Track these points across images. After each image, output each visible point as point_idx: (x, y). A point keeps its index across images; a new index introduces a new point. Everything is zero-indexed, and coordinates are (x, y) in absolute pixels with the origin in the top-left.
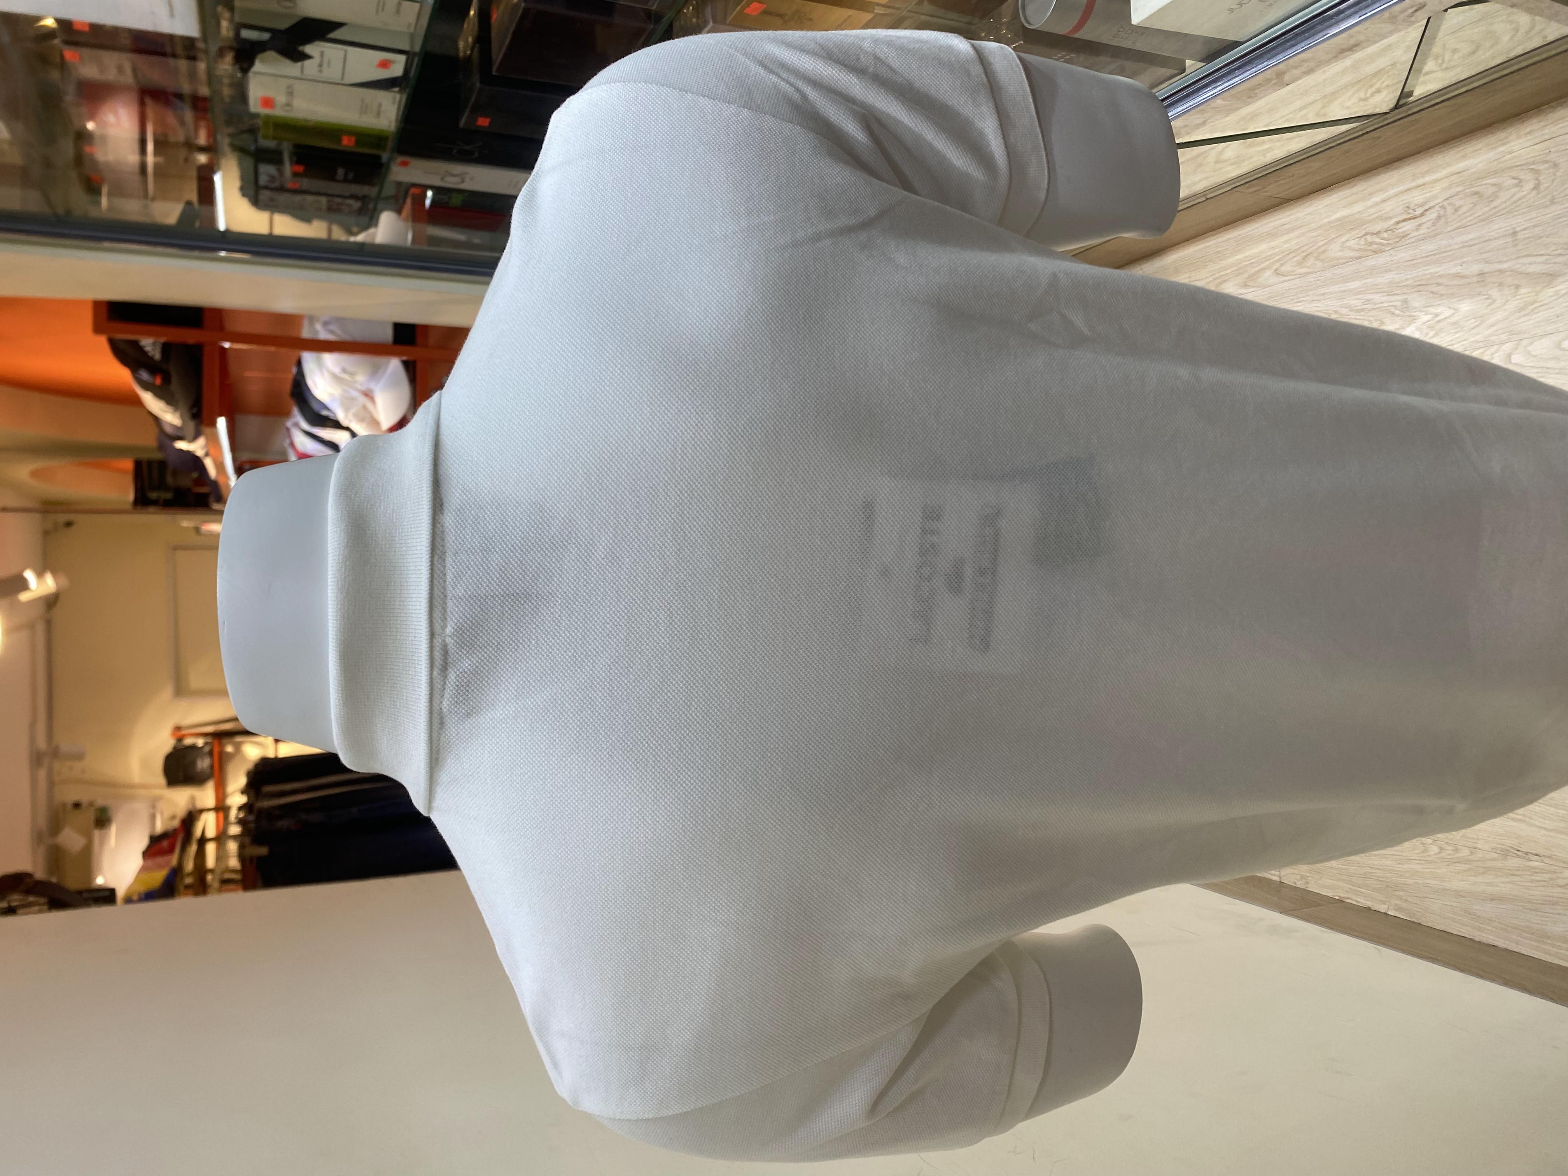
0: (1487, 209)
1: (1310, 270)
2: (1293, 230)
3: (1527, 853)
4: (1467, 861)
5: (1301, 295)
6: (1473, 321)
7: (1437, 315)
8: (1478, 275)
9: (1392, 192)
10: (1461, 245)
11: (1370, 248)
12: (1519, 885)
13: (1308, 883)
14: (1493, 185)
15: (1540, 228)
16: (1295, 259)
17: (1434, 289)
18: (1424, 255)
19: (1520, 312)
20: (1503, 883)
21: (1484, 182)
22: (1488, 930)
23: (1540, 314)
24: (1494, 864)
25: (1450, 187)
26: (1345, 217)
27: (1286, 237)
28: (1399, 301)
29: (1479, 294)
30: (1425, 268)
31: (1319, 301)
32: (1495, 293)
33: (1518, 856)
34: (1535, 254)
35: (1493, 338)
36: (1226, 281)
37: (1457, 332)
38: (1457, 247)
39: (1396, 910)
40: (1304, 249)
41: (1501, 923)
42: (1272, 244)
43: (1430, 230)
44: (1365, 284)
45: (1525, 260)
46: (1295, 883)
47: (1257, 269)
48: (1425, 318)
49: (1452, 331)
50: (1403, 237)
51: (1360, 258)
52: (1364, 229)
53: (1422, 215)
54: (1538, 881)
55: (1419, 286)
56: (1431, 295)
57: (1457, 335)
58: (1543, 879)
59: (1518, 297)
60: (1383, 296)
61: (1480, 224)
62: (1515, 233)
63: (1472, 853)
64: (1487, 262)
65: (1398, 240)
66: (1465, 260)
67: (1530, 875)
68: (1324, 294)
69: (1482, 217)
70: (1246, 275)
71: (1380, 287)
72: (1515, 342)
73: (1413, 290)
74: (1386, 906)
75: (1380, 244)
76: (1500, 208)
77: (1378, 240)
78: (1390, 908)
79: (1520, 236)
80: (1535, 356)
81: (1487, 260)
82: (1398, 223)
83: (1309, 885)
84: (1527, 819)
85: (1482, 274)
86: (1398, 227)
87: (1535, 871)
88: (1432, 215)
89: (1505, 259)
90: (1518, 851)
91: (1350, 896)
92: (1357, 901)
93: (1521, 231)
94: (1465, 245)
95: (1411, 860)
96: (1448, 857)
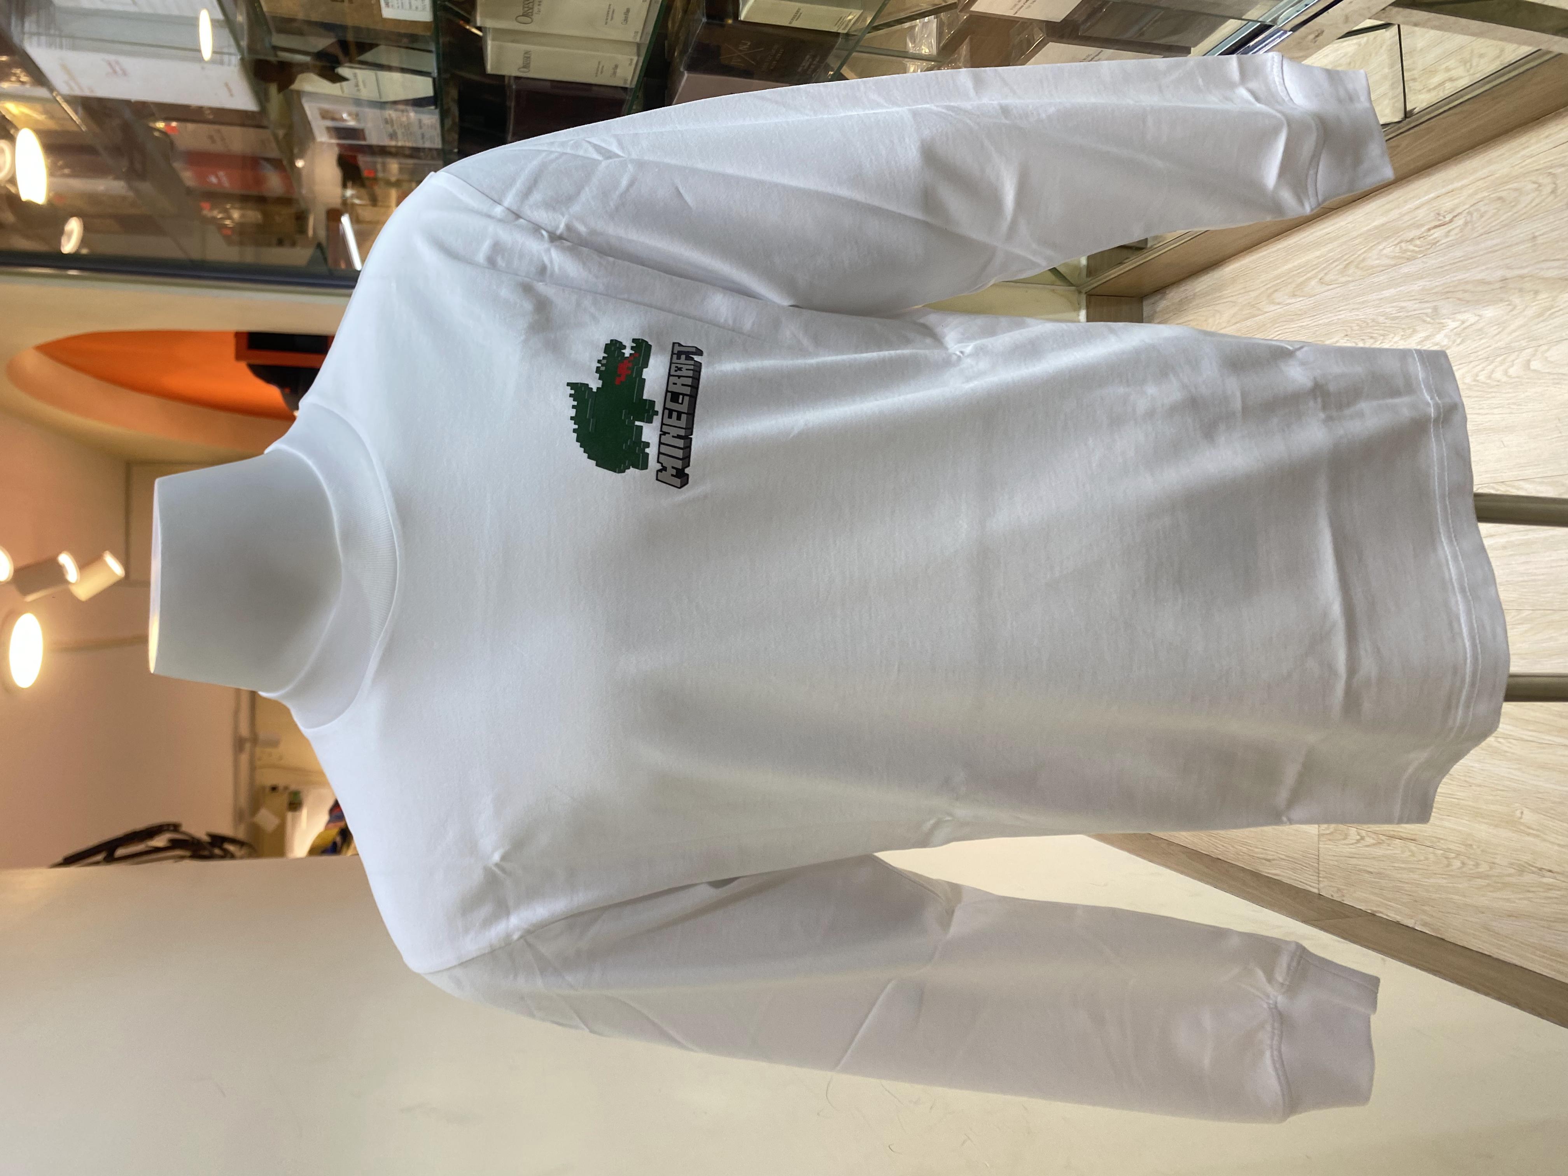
0: (1509, 214)
1: (1350, 279)
2: (1337, 238)
3: (1541, 869)
4: (1488, 877)
5: (1343, 304)
6: (1495, 327)
7: (1463, 322)
8: (1502, 280)
9: (1424, 199)
10: (1485, 251)
11: (1404, 255)
12: (1531, 901)
13: (1343, 896)
14: (1516, 190)
15: (1557, 232)
16: (1338, 268)
17: (1460, 295)
18: (1453, 261)
19: (1538, 318)
20: (1520, 899)
21: (1508, 187)
22: (1504, 947)
23: (1555, 320)
24: (1513, 880)
25: (1475, 193)
26: (1383, 225)
27: (1330, 246)
28: (1428, 308)
29: (1502, 300)
30: (1452, 275)
31: (1357, 309)
32: (1516, 299)
33: (1533, 873)
34: (1552, 258)
35: (1513, 345)
36: (1276, 291)
37: (1481, 339)
38: (1481, 253)
39: (1423, 925)
40: (1345, 257)
41: (1516, 941)
42: (1318, 253)
43: (1457, 237)
44: (1397, 292)
45: (1544, 265)
46: (1332, 896)
47: (1305, 277)
48: (1453, 325)
49: (1478, 338)
50: (1435, 244)
51: (1395, 265)
52: (1399, 236)
53: (1451, 221)
54: (1550, 898)
55: (1447, 293)
56: (1458, 302)
57: (1482, 341)
58: (1555, 896)
59: (1537, 302)
60: (1416, 304)
61: (1502, 230)
62: (1535, 238)
63: (1491, 868)
64: (1509, 267)
65: (1429, 247)
66: (1489, 266)
67: (1543, 892)
68: (1363, 302)
69: (1504, 223)
70: (1293, 285)
71: (1413, 294)
72: (1534, 348)
73: (1443, 297)
74: (1413, 921)
75: (1413, 251)
76: (1521, 212)
77: (1411, 247)
78: (1418, 923)
79: (1540, 240)
80: (1552, 362)
81: (1509, 265)
82: (1429, 230)
83: (1344, 898)
84: (1542, 835)
85: (1504, 280)
86: (1429, 233)
87: (1549, 888)
88: (1460, 221)
89: (1525, 264)
90: (1533, 866)
91: (1381, 910)
92: (1387, 915)
93: (1540, 235)
94: (1490, 250)
95: (1435, 874)
96: (1472, 872)
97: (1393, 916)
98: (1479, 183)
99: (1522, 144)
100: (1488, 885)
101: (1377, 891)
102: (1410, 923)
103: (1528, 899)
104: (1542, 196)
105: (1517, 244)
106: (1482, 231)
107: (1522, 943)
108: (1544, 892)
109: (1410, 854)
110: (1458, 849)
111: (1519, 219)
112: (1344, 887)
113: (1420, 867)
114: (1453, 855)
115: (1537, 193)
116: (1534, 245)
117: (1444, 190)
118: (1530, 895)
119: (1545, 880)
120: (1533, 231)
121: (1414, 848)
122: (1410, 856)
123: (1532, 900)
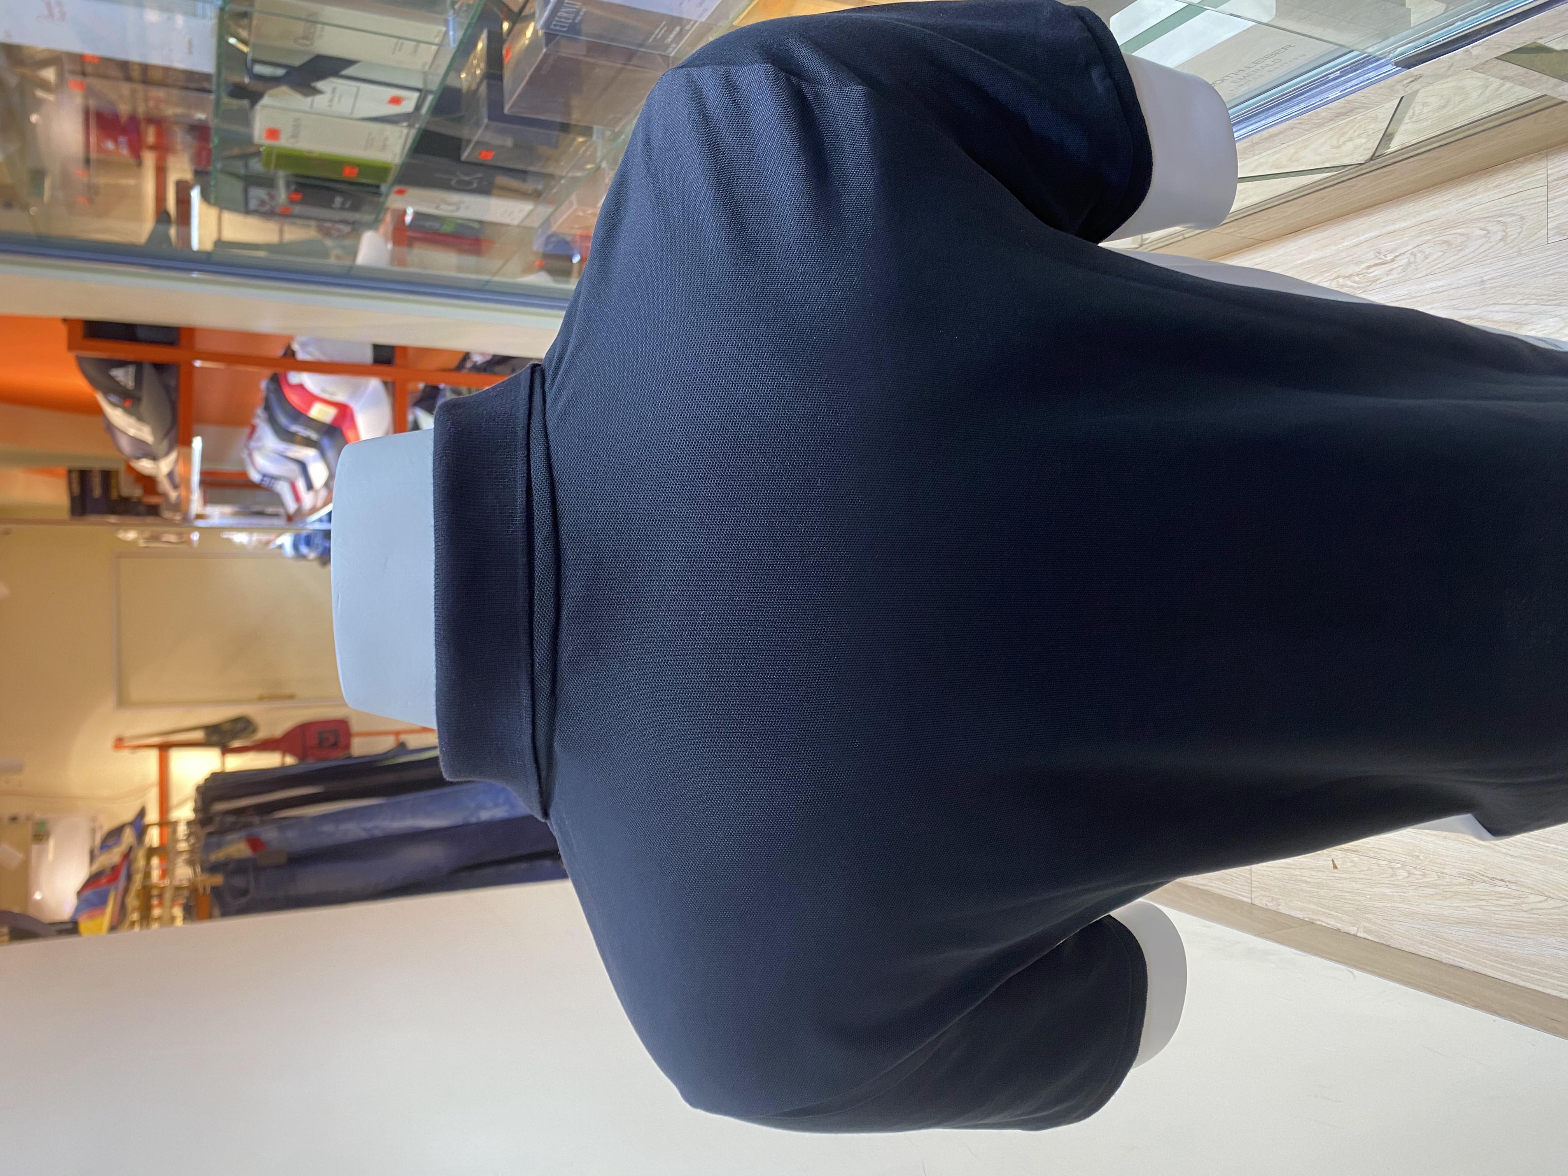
0: (1456, 257)
3: (1492, 879)
4: (1435, 886)
9: (1362, 238)
10: (1430, 292)
12: (1484, 910)
13: (1279, 905)
14: (1463, 235)
15: (1507, 278)
20: (1469, 907)
21: (1453, 232)
22: (1453, 951)
24: (1461, 888)
25: (1419, 235)
38: (1426, 293)
39: (1367, 933)
41: (1466, 946)
45: (1493, 308)
46: (1266, 905)
50: (1375, 281)
53: (1393, 260)
54: (1504, 906)
58: (1508, 904)
61: (1448, 272)
62: (1483, 282)
63: (1440, 878)
67: (1495, 900)
69: (1451, 265)
74: (1356, 928)
76: (1470, 256)
78: (1360, 930)
79: (1488, 285)
82: (1369, 267)
83: (1280, 907)
84: (1493, 846)
86: (1369, 271)
87: (1500, 896)
88: (1403, 261)
89: (1473, 306)
90: (1483, 876)
91: (1321, 918)
92: (1326, 923)
93: (1489, 279)
94: (1434, 291)
95: (1378, 883)
96: (1416, 881)
97: (1333, 923)
98: (1423, 226)
99: (1469, 192)
100: (1437, 893)
101: (1315, 900)
102: (1353, 930)
103: (1479, 907)
104: (1490, 242)
105: (1463, 287)
106: (1424, 273)
107: (1474, 948)
108: (1497, 900)
109: (1351, 864)
110: (1404, 859)
111: (1466, 263)
112: (1281, 897)
113: (1362, 876)
114: (1399, 865)
115: (1485, 240)
116: (1483, 289)
117: (1385, 230)
118: (1483, 903)
119: (1497, 889)
120: (1481, 275)
121: (1356, 859)
122: (1352, 866)
123: (1484, 907)
